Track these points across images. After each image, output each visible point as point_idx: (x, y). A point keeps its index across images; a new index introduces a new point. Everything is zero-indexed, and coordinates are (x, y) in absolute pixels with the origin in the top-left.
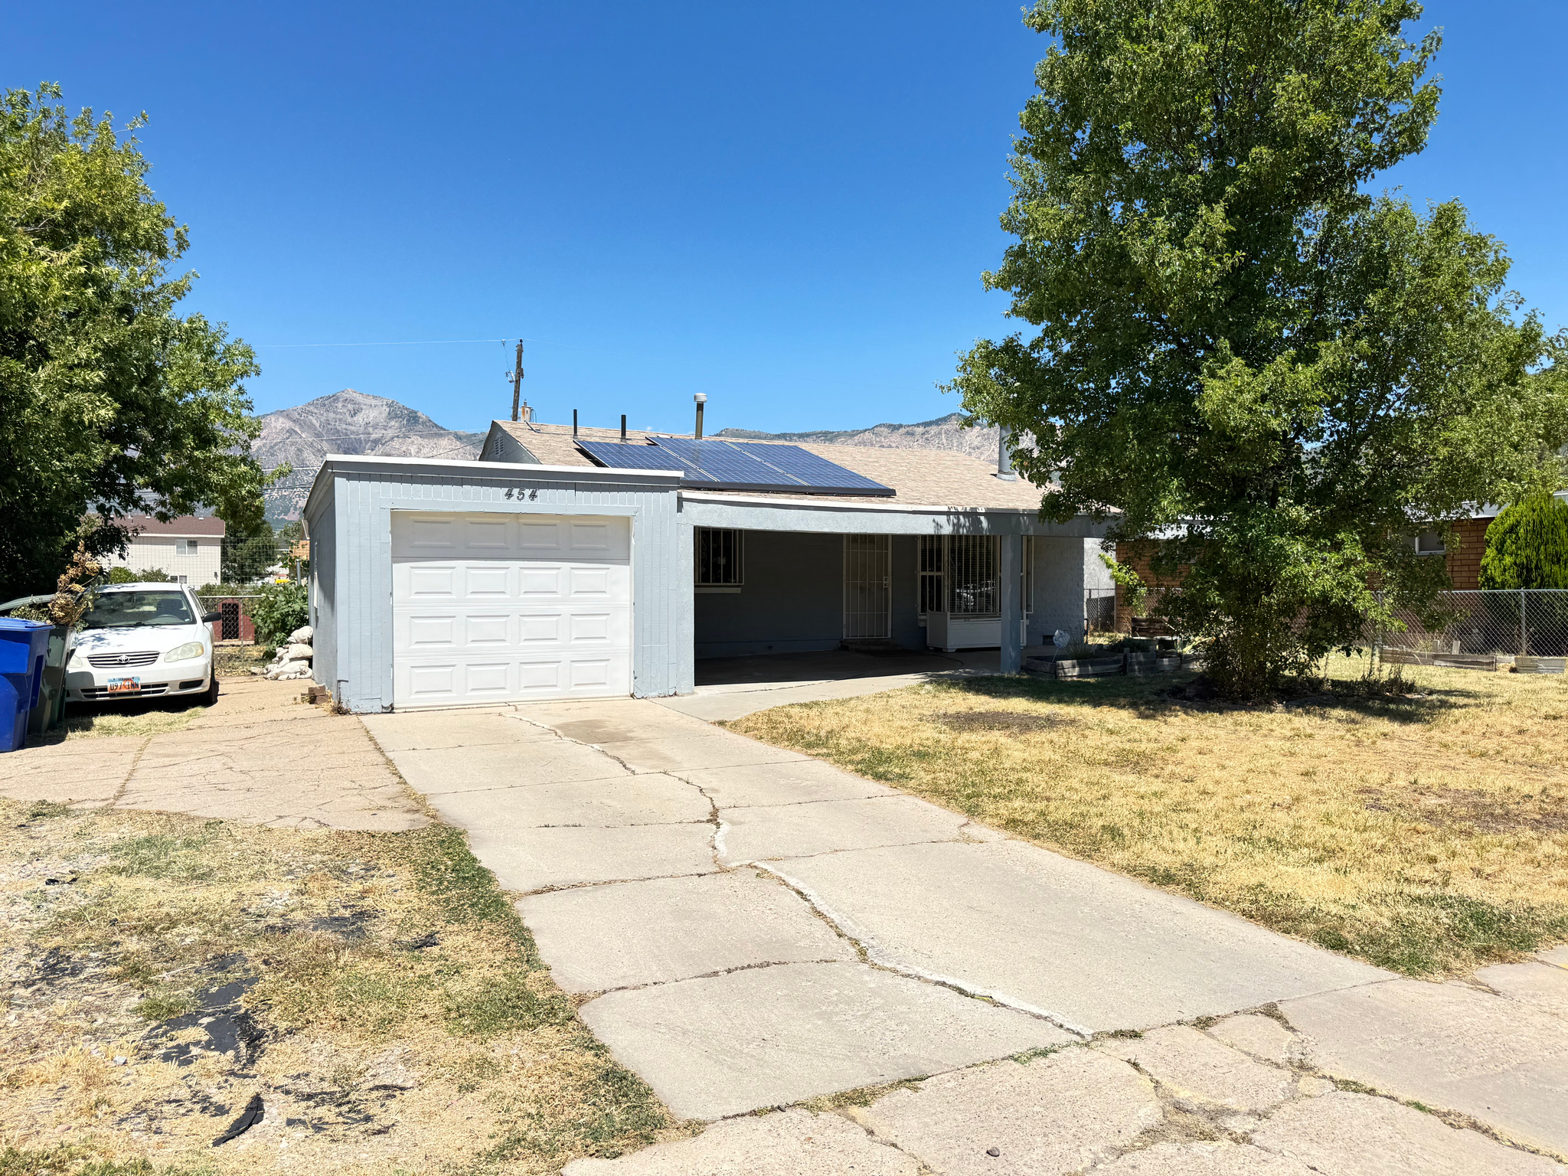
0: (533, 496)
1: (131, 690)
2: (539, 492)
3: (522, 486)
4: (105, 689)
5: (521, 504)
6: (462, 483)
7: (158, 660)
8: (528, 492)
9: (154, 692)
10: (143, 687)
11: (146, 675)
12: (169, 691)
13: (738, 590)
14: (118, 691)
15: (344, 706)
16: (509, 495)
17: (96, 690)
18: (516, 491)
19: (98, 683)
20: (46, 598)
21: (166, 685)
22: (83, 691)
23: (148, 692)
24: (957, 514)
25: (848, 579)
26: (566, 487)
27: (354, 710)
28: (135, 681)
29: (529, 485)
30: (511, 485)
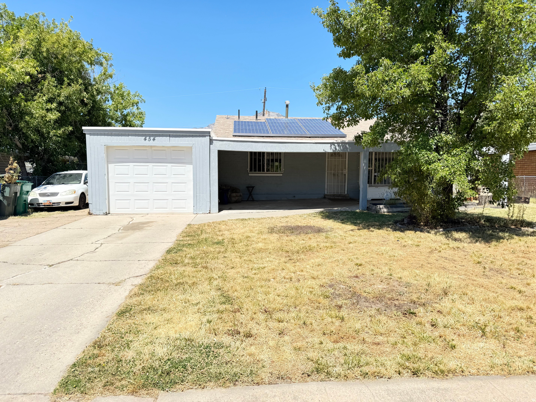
0: (154, 140)
1: (49, 204)
2: (156, 138)
3: (150, 136)
4: (42, 204)
5: (149, 142)
6: (128, 135)
7: (58, 195)
8: (152, 138)
9: (57, 205)
10: (53, 203)
11: (54, 200)
12: (62, 205)
13: (281, 175)
14: (46, 204)
15: (91, 212)
16: (145, 139)
17: (40, 204)
18: (148, 138)
19: (40, 202)
20: (3, 175)
21: (60, 203)
22: (37, 204)
23: (55, 205)
24: (339, 143)
25: (328, 170)
26: (166, 136)
27: (94, 214)
28: (50, 201)
29: (152, 135)
30: (146, 136)
